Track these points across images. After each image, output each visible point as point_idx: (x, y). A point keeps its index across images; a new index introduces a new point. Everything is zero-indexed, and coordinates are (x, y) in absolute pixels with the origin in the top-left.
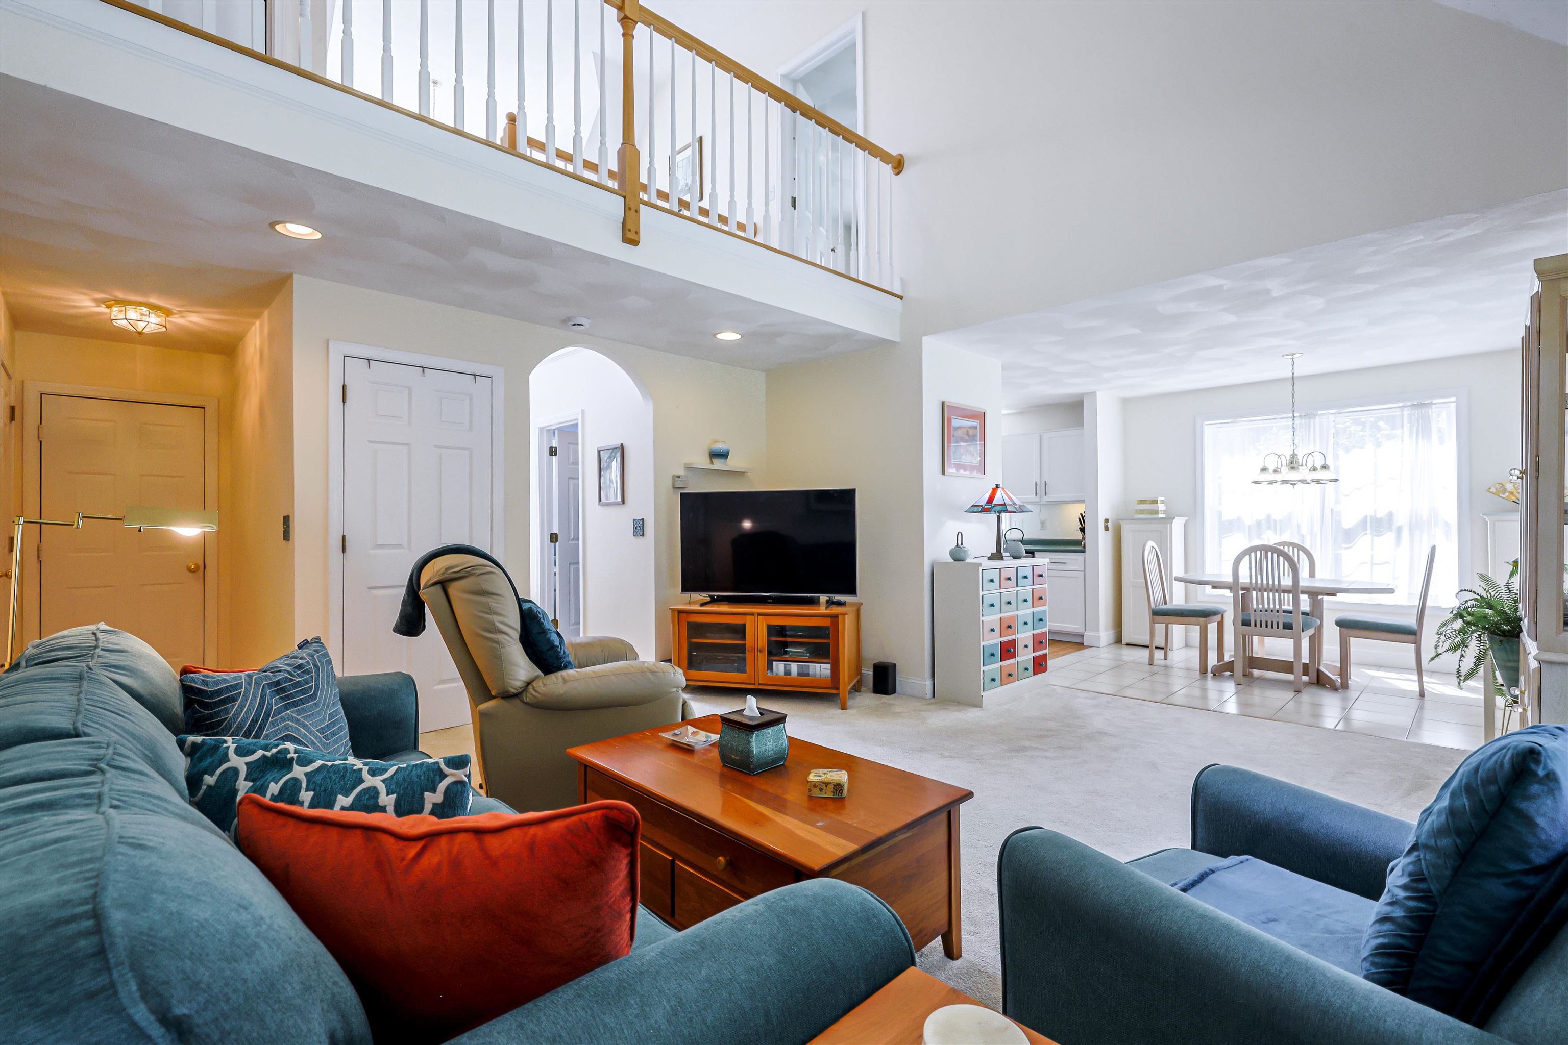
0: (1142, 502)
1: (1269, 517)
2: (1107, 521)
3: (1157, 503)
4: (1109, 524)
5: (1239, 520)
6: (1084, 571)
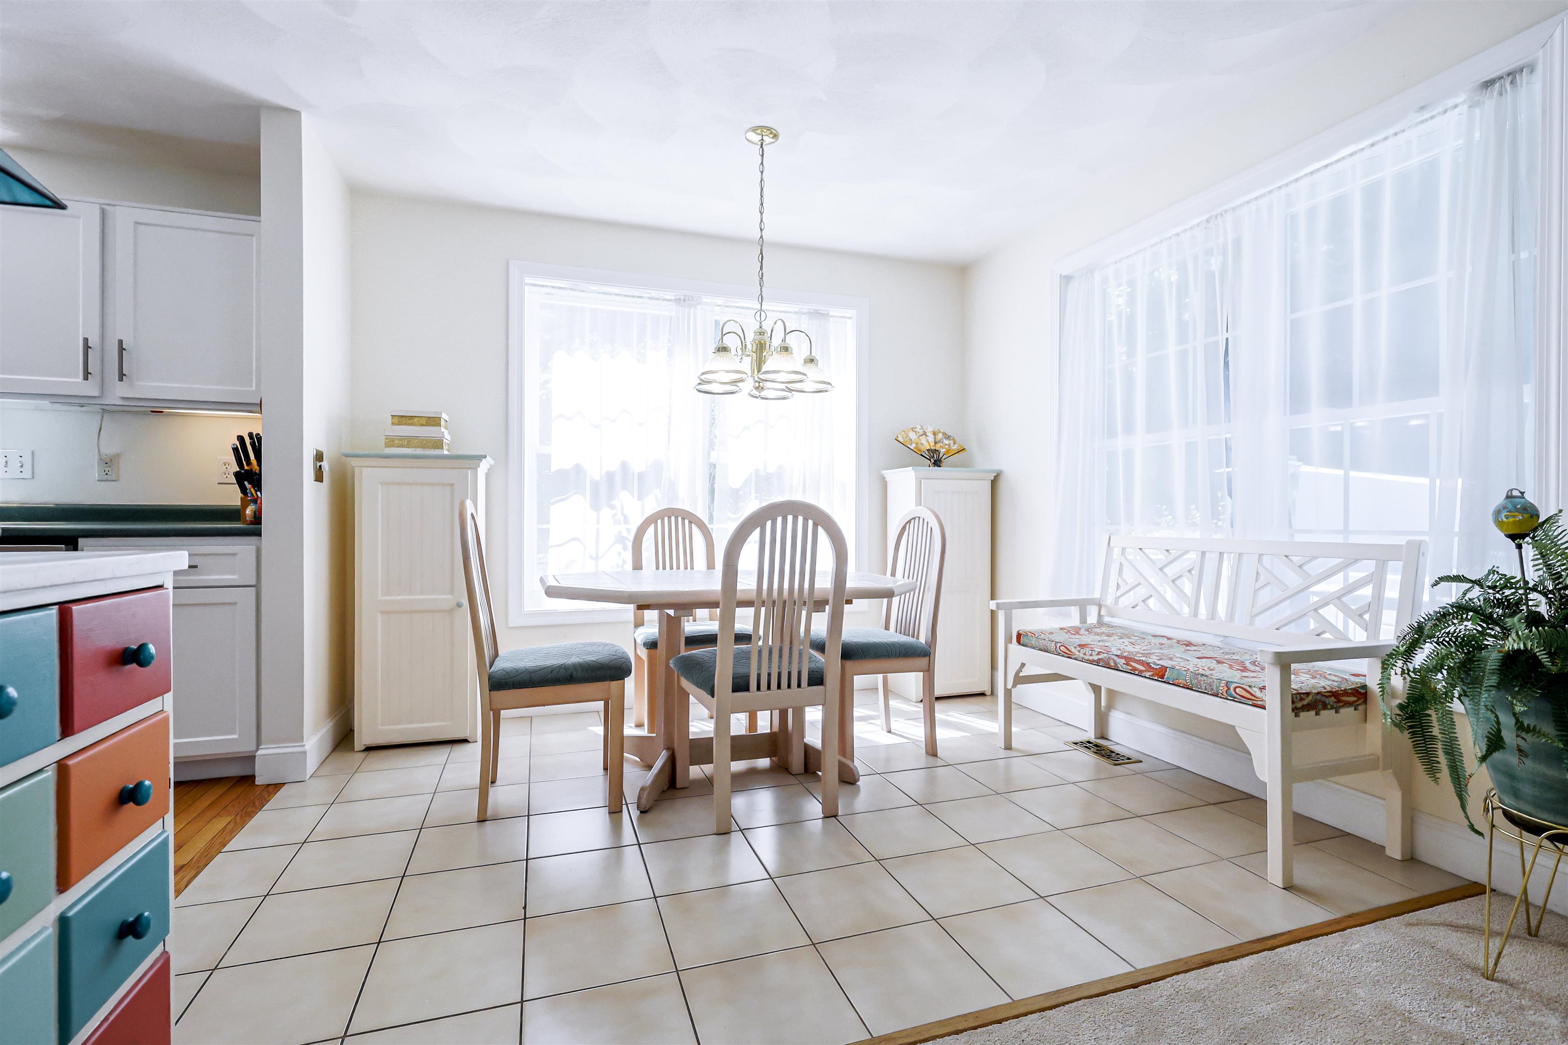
0: (402, 419)
1: (624, 466)
2: (319, 457)
3: (440, 425)
4: (325, 465)
5: (578, 468)
6: (257, 586)
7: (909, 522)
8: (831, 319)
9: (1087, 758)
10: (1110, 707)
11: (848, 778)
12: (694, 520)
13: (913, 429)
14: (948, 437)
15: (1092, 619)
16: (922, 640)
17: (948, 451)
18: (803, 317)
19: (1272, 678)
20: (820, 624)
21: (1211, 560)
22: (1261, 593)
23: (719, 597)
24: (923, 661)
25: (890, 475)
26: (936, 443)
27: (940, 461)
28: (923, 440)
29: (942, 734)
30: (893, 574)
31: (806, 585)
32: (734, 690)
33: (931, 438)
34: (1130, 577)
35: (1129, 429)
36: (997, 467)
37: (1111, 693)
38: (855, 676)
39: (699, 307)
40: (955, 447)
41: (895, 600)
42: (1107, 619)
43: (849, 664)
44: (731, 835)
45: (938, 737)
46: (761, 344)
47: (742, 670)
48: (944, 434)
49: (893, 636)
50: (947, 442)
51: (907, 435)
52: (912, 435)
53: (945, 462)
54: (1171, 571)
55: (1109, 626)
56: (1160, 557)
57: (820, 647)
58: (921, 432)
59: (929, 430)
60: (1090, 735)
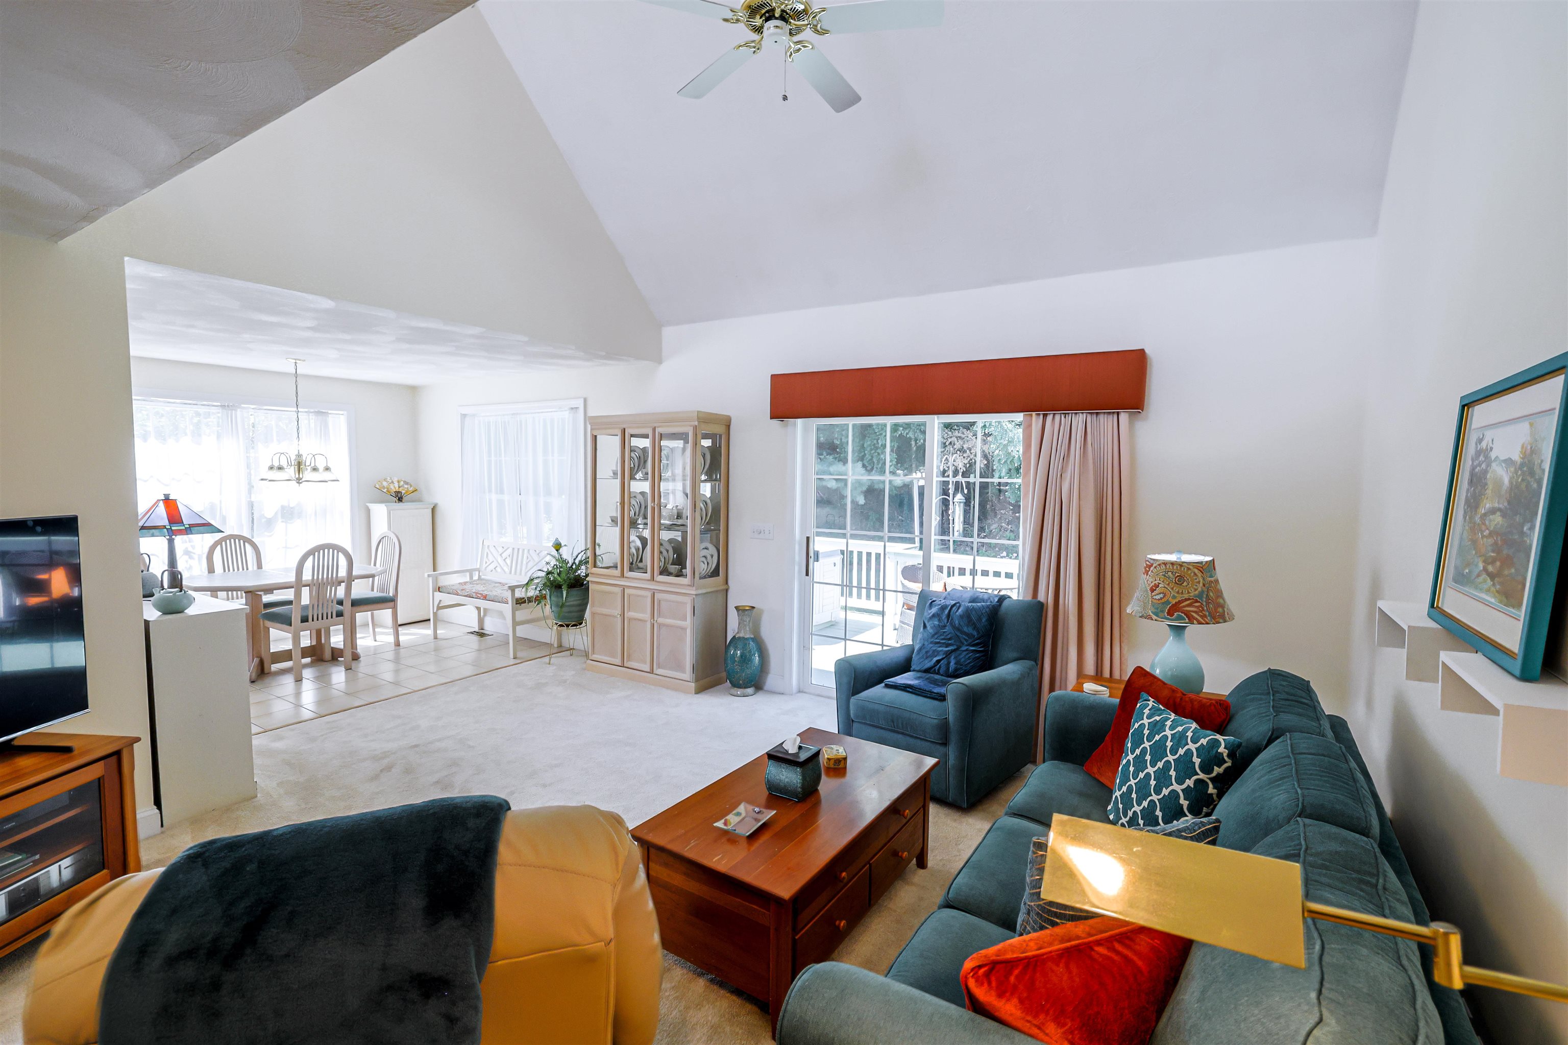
7: (383, 538)
8: (330, 415)
9: (475, 638)
10: (485, 615)
11: (356, 657)
12: (246, 540)
13: (385, 480)
14: (407, 483)
15: (476, 577)
16: (391, 594)
17: (407, 492)
18: (311, 414)
19: (509, 594)
20: (341, 592)
21: (516, 551)
22: (529, 564)
23: (294, 584)
24: (392, 604)
25: (373, 507)
26: (399, 487)
27: (402, 498)
28: (392, 486)
29: (401, 638)
30: (375, 565)
31: (334, 576)
32: (301, 622)
33: (396, 485)
34: (491, 558)
35: (490, 491)
36: (436, 502)
37: (485, 610)
38: (357, 614)
39: (239, 410)
40: (411, 489)
41: (376, 578)
42: (483, 577)
43: (355, 608)
44: (302, 683)
45: (400, 640)
46: (299, 462)
47: (305, 614)
48: (404, 482)
49: (376, 594)
50: (406, 486)
51: (382, 484)
52: (385, 484)
53: (404, 499)
54: (504, 555)
55: (483, 579)
56: (501, 550)
57: (340, 603)
58: (390, 481)
59: (395, 480)
60: (477, 629)
